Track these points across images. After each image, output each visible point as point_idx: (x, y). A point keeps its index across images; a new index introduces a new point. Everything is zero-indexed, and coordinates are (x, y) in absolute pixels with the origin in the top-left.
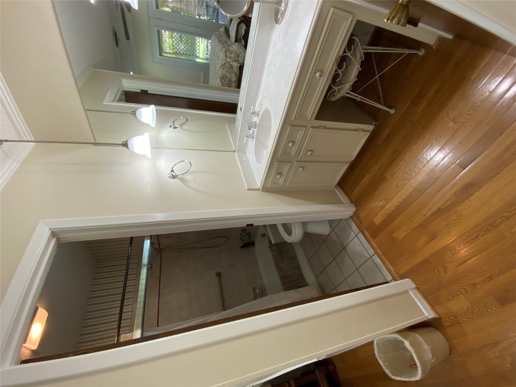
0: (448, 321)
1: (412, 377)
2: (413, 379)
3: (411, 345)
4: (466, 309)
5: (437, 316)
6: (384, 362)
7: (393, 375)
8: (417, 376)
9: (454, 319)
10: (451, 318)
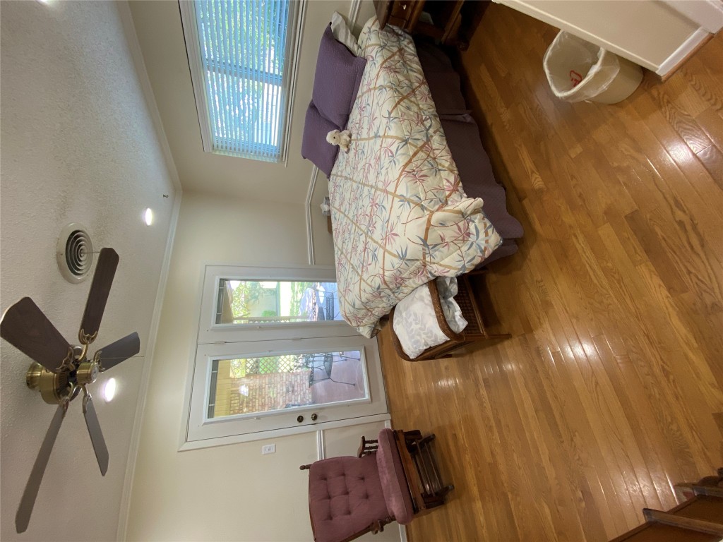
0: (659, 94)
1: (556, 86)
2: (553, 88)
3: (597, 74)
4: (686, 113)
5: (663, 79)
6: (560, 43)
7: (548, 62)
8: (560, 91)
9: (665, 100)
10: (666, 96)
